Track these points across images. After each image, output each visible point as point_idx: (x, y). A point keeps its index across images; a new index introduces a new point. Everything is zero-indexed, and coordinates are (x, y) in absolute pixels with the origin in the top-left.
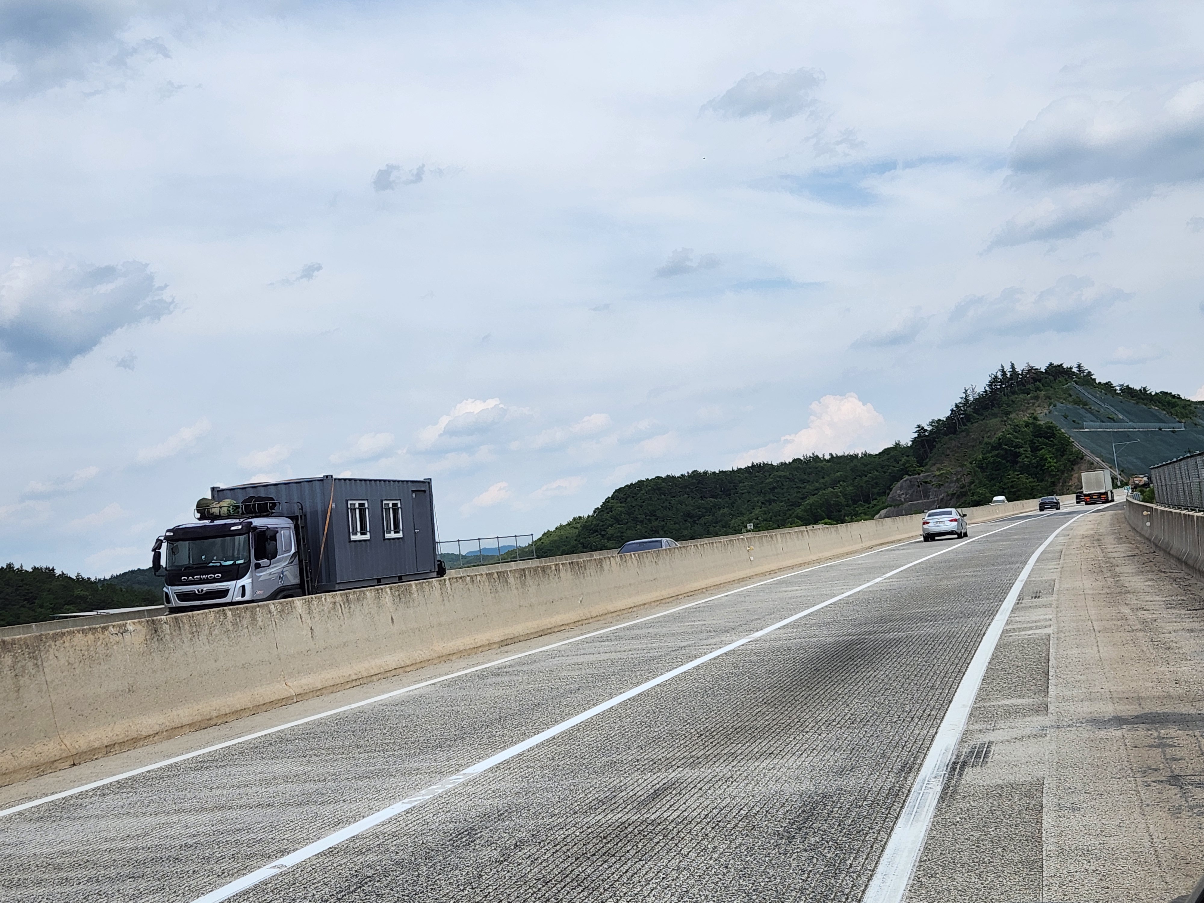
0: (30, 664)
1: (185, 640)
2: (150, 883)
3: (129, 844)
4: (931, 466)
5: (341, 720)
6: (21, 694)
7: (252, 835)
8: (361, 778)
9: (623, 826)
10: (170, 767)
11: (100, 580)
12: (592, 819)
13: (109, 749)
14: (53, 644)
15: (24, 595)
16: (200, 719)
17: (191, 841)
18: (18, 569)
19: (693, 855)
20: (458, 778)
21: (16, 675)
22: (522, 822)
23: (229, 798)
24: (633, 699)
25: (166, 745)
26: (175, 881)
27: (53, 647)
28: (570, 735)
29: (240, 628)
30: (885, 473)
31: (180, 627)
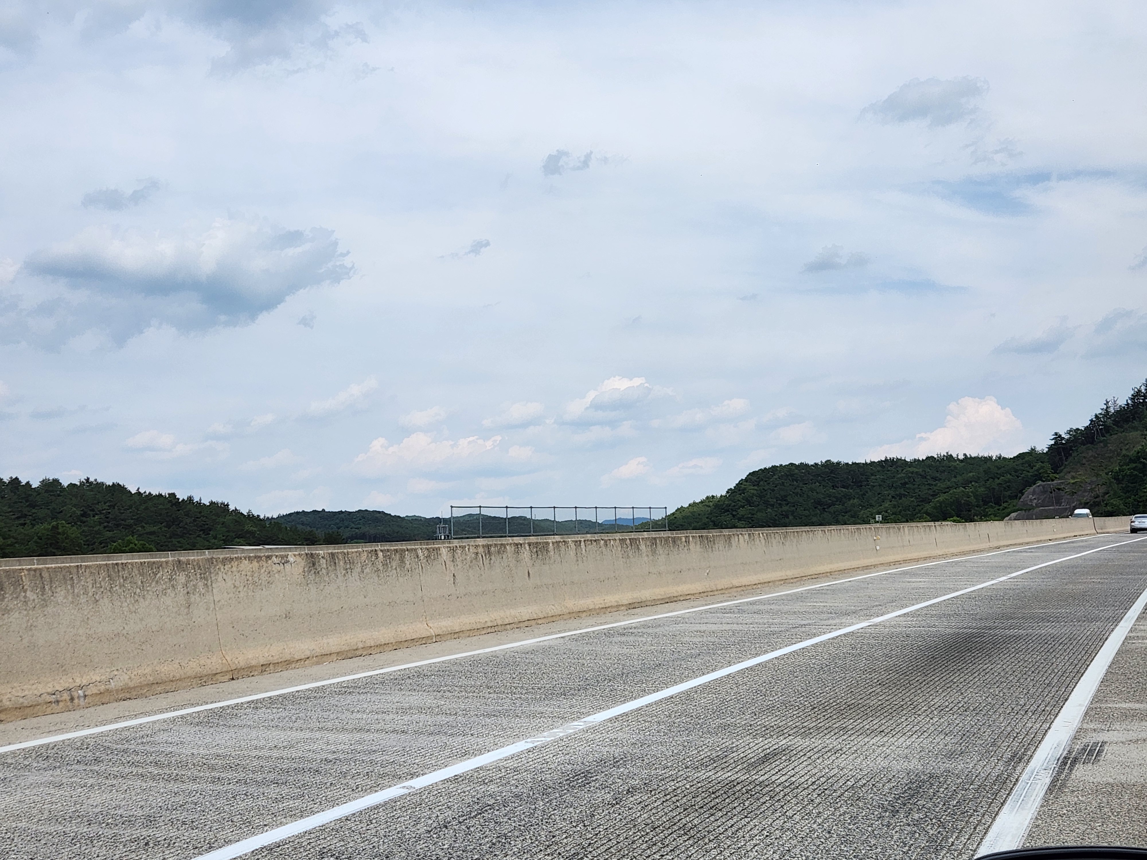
0: (200, 584)
1: (339, 575)
2: (291, 789)
3: (275, 754)
4: (1066, 474)
5: (475, 662)
6: (191, 611)
7: (387, 757)
8: (489, 716)
9: (732, 784)
10: (317, 690)
11: (268, 518)
12: (702, 775)
13: (264, 668)
14: (222, 567)
15: (201, 526)
16: (347, 649)
17: (331, 757)
18: (197, 502)
19: (797, 818)
20: (579, 725)
21: (188, 593)
22: (636, 771)
23: (368, 722)
24: (751, 669)
25: (315, 670)
26: (314, 791)
27: (222, 570)
28: (688, 694)
29: (390, 569)
30: (1018, 477)
31: (335, 563)
